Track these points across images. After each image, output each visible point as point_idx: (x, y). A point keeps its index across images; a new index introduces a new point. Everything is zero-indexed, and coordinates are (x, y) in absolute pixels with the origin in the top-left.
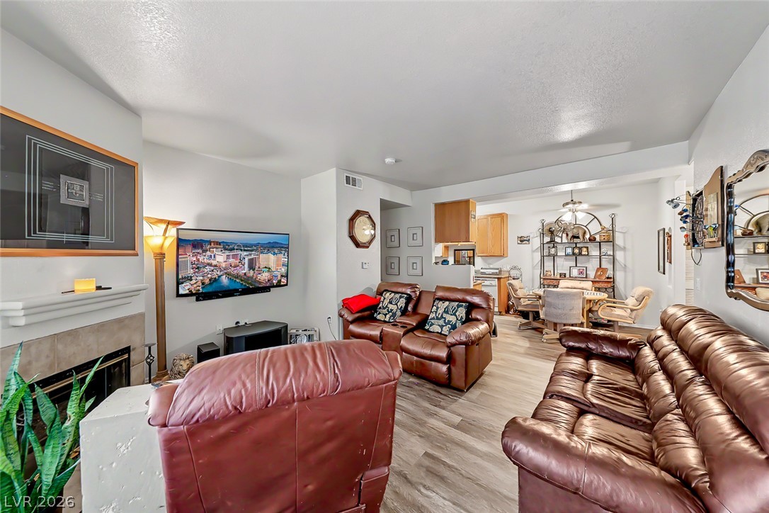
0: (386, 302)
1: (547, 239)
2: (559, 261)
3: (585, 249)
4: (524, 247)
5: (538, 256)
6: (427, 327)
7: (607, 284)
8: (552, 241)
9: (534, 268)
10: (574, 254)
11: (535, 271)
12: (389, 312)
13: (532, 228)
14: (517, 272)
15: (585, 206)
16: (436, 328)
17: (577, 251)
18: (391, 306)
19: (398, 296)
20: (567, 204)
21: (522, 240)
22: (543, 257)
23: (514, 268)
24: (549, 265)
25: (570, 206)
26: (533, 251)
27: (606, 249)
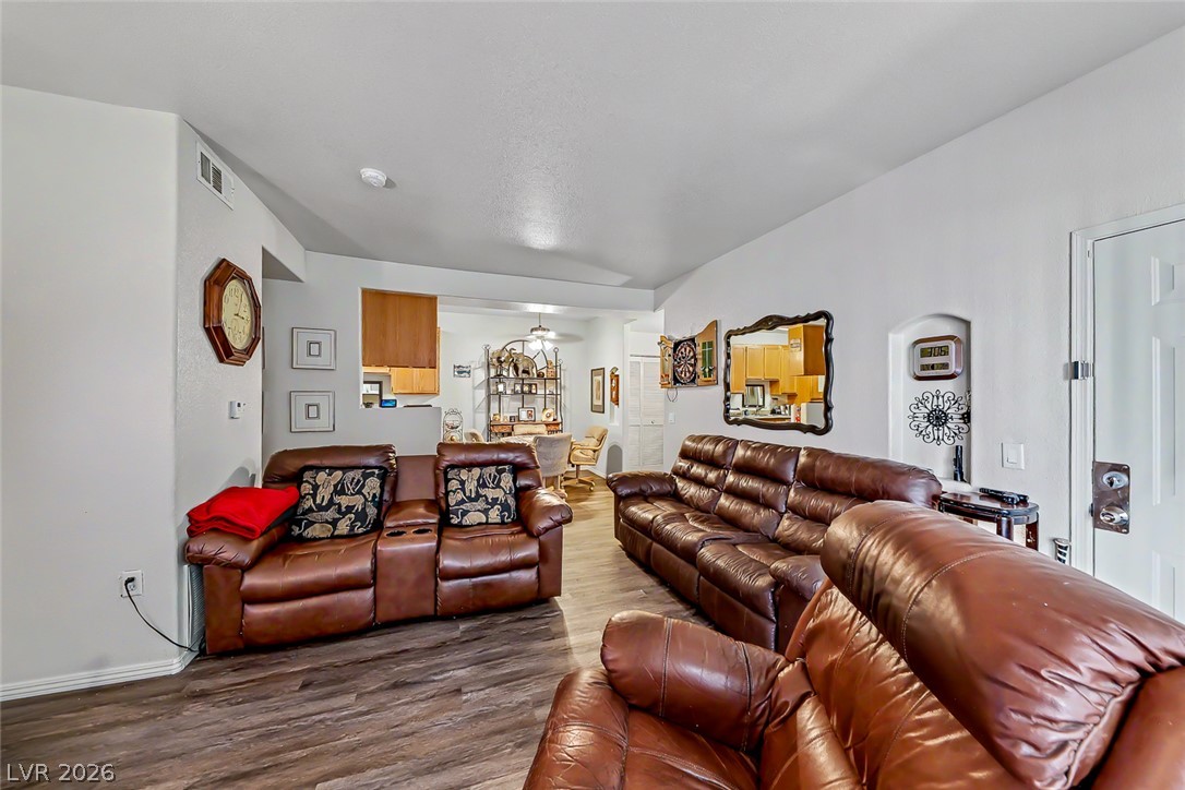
0: (324, 494)
1: (493, 373)
2: (505, 400)
3: (534, 387)
4: (465, 381)
5: (482, 394)
6: (455, 521)
7: (554, 426)
8: (499, 376)
9: (475, 411)
10: (523, 392)
11: (478, 415)
12: (344, 515)
13: (474, 356)
14: (457, 417)
15: (551, 335)
16: (474, 517)
17: (526, 389)
18: (344, 501)
19: (357, 474)
20: (536, 329)
21: (461, 371)
22: (489, 396)
23: (454, 412)
24: (494, 406)
25: (540, 333)
26: (475, 388)
27: (551, 387)
